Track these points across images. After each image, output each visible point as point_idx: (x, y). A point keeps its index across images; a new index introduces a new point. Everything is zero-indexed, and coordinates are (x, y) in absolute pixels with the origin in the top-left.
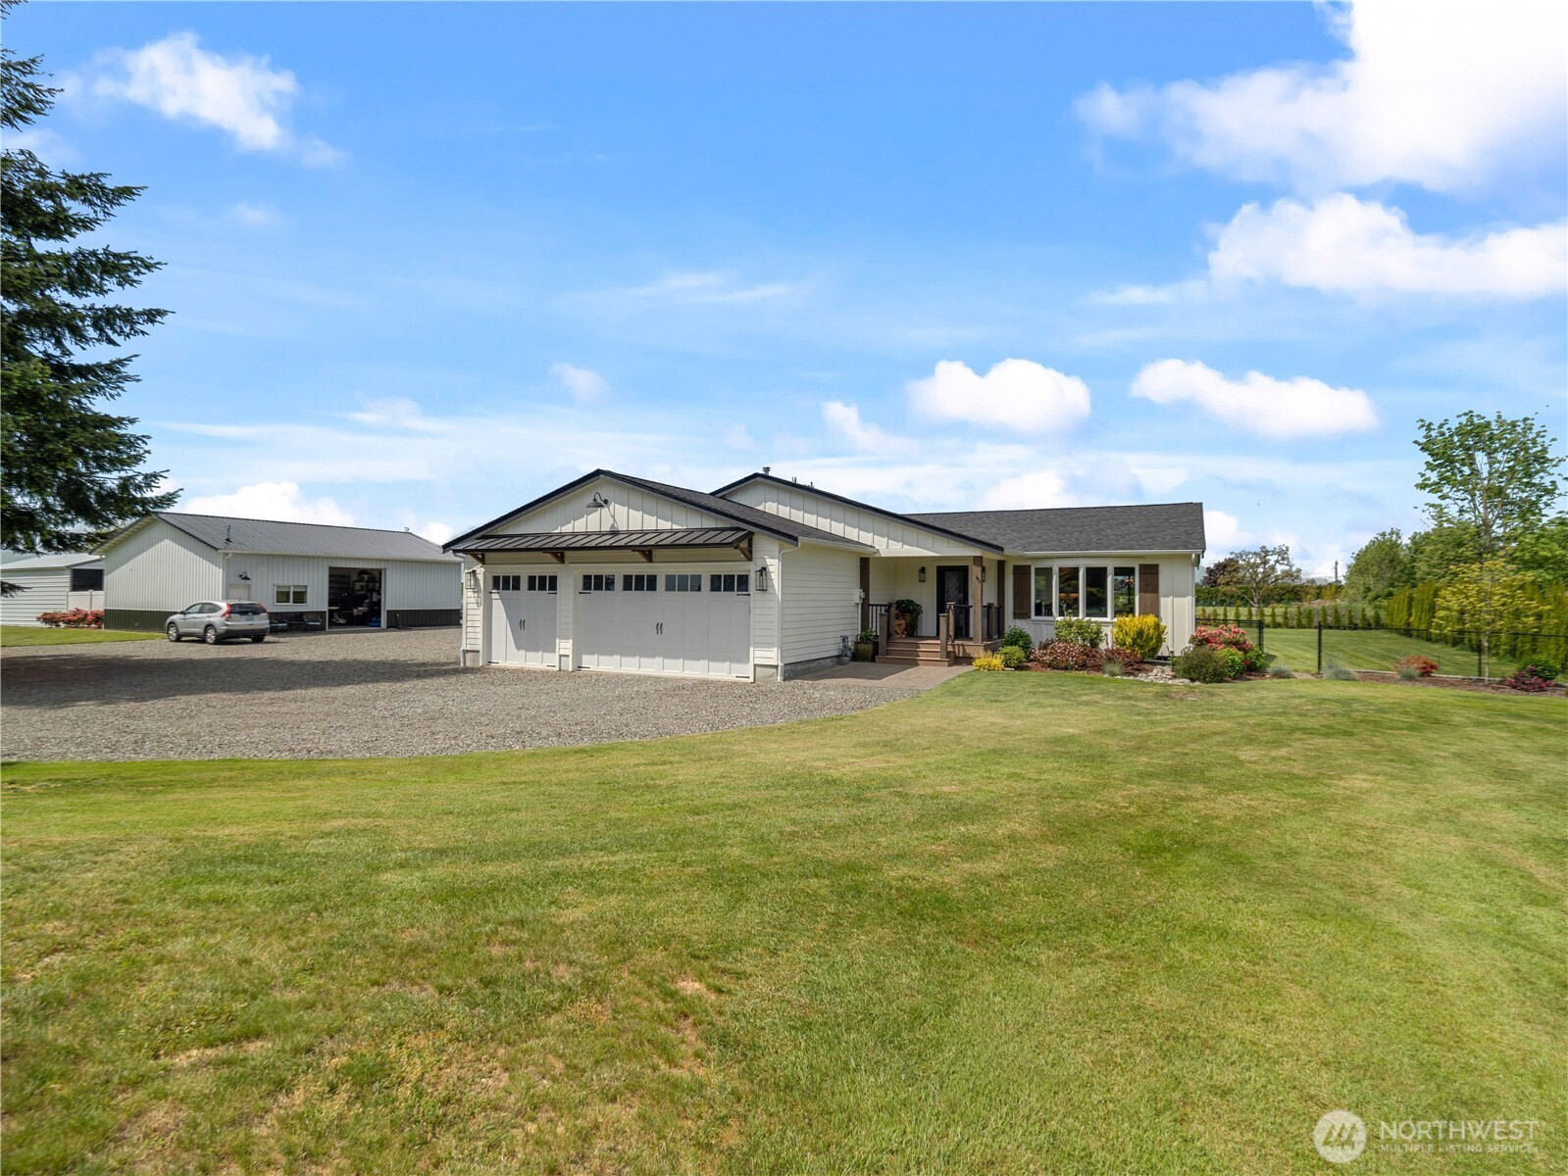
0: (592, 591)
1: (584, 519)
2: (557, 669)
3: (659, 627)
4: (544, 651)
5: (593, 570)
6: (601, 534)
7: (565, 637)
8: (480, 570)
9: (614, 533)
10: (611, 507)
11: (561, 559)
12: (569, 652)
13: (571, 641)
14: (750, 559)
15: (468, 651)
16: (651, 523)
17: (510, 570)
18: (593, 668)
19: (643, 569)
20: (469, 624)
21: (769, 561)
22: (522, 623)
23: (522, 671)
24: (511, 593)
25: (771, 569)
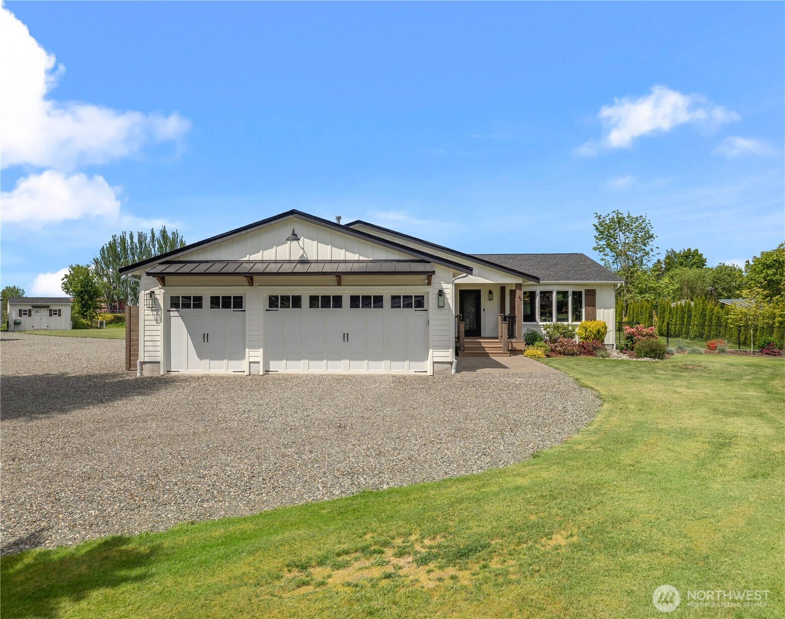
0: (279, 309)
1: (273, 250)
2: (247, 373)
3: (346, 337)
4: (229, 359)
5: (280, 291)
6: (290, 262)
7: (255, 347)
8: (160, 292)
9: (303, 262)
10: (301, 242)
11: (251, 283)
12: (260, 359)
13: (261, 350)
14: (429, 284)
15: (144, 363)
16: (340, 254)
17: (192, 292)
18: (282, 371)
19: (332, 291)
20: (147, 338)
21: (444, 286)
22: (206, 337)
23: (208, 377)
24: (192, 311)
25: (446, 291)
